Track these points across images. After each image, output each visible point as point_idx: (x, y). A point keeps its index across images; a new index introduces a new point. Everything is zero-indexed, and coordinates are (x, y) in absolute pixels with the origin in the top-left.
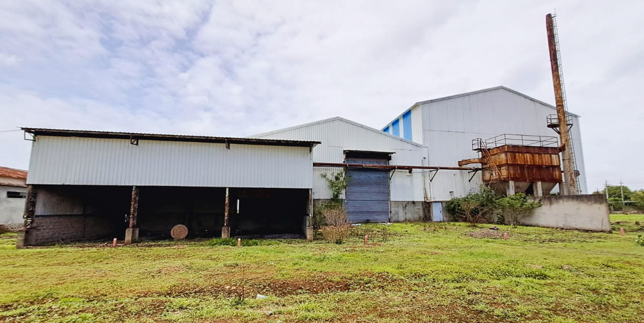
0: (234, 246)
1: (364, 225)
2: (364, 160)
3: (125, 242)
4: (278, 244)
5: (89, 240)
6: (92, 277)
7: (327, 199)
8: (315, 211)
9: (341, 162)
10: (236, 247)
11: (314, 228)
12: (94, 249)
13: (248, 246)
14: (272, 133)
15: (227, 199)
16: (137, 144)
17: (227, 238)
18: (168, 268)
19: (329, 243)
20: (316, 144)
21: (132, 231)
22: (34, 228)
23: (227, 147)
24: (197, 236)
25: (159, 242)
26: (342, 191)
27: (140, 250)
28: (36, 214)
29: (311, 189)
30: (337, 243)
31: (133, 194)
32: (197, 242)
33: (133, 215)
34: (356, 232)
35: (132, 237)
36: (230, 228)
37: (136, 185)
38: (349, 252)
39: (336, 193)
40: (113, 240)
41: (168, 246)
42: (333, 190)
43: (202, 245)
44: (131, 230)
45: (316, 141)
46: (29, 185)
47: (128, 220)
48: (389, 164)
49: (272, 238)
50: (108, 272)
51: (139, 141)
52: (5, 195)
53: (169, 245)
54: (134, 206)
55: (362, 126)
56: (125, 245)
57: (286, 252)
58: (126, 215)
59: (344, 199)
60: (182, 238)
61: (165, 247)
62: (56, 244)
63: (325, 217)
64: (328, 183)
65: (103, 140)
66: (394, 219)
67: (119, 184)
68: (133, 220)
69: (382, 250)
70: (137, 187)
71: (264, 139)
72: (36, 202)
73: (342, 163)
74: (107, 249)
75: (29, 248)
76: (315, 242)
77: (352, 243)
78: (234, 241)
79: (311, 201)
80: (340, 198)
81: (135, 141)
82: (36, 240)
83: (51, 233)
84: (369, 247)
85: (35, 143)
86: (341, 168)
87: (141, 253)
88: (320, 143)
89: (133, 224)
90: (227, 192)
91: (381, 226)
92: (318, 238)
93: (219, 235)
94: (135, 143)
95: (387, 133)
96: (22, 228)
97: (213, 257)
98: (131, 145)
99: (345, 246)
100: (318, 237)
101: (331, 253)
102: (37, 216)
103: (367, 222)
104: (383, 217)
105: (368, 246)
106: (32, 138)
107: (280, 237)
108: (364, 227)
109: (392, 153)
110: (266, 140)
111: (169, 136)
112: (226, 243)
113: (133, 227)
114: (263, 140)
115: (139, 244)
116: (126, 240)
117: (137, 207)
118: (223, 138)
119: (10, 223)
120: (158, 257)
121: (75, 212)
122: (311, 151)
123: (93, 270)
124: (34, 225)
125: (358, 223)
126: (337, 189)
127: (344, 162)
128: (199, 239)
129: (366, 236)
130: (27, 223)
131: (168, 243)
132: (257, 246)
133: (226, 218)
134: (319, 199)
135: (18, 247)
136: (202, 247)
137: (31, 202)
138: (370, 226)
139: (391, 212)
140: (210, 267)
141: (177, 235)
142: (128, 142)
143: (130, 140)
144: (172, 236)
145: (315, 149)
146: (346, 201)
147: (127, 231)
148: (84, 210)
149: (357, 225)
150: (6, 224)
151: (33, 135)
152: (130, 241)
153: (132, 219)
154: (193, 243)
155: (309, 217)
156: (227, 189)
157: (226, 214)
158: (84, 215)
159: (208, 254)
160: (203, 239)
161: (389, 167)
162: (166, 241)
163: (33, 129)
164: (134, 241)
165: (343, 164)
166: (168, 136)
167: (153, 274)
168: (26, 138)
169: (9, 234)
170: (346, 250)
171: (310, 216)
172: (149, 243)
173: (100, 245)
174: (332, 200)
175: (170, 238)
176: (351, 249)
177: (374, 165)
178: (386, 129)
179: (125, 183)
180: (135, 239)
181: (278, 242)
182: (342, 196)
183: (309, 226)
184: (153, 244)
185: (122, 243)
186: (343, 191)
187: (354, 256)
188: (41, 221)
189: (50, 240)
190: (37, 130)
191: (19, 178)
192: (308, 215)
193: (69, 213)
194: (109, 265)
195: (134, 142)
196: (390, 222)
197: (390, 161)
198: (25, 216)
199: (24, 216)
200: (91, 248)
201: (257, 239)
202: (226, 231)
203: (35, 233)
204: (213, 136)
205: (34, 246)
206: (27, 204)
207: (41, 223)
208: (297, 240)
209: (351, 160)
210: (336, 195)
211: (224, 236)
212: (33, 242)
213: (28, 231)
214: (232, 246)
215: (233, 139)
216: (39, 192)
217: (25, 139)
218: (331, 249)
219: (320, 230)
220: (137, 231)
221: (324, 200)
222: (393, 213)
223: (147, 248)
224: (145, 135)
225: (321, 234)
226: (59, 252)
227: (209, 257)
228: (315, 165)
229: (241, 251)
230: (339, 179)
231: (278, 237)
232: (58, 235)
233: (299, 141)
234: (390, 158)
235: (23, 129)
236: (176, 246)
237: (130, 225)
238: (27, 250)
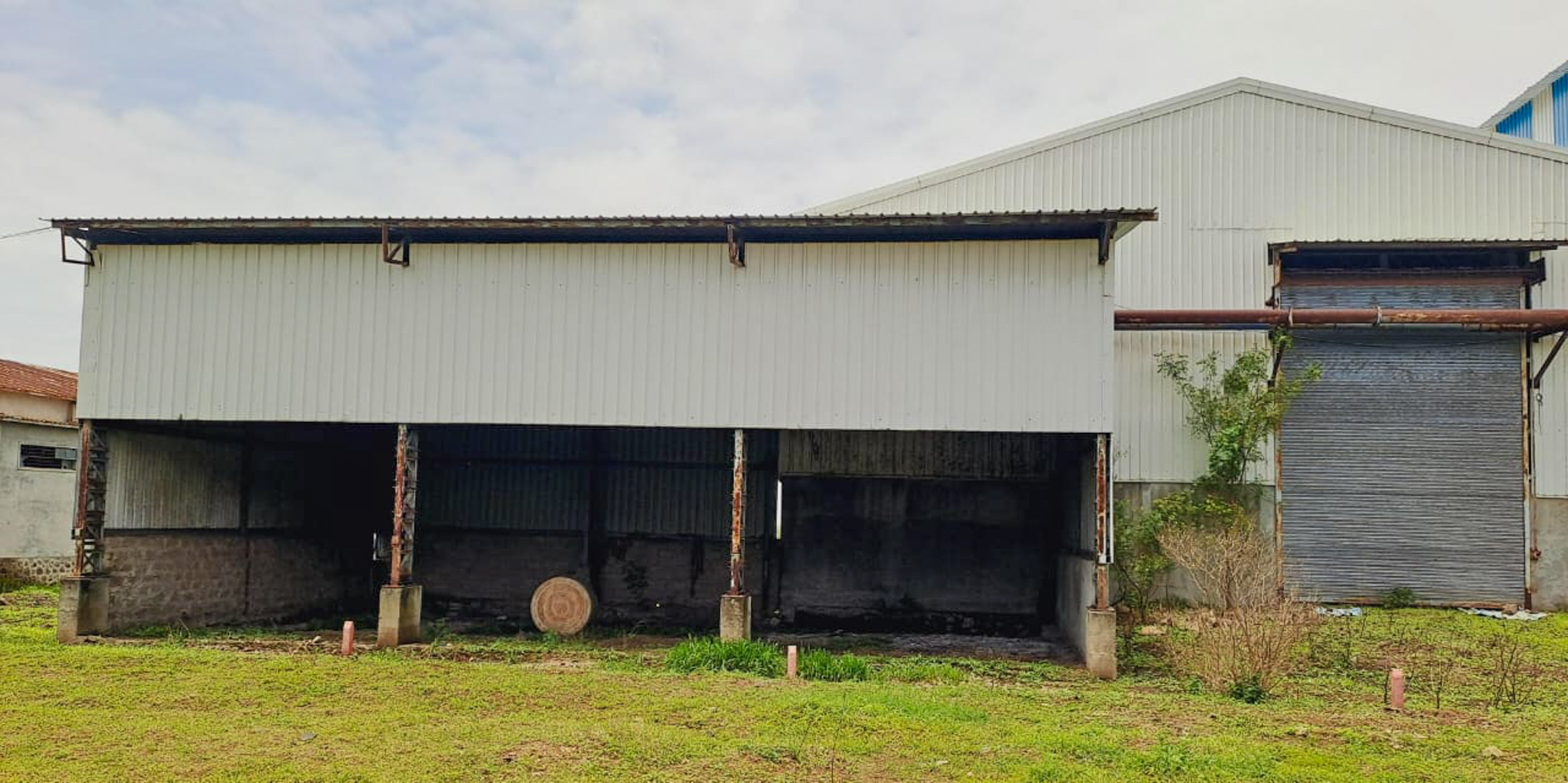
0: (771, 674)
1: (1376, 615)
2: (1382, 289)
3: (379, 636)
4: (957, 681)
5: (266, 625)
6: (289, 757)
7: (1183, 485)
8: (1123, 539)
9: (1255, 301)
10: (778, 679)
11: (1121, 618)
12: (282, 658)
13: (828, 679)
14: (921, 186)
15: (738, 479)
16: (406, 259)
17: (741, 644)
18: (537, 746)
19: (1194, 690)
20: (1130, 223)
21: (398, 596)
22: (105, 573)
23: (732, 259)
24: (628, 625)
25: (494, 642)
26: (1260, 444)
27: (432, 672)
28: (106, 526)
29: (1108, 435)
30: (1238, 695)
31: (399, 453)
32: (629, 648)
33: (403, 535)
34: (1336, 647)
35: (401, 620)
36: (750, 598)
37: (408, 421)
38: (1306, 744)
39: (1224, 455)
40: (340, 628)
41: (524, 660)
42: (1210, 439)
43: (648, 663)
44: (397, 592)
45: (1130, 206)
46: (82, 421)
47: (382, 553)
48: (1528, 306)
49: (928, 652)
50: (335, 746)
51: (414, 248)
52: (13, 456)
53: (527, 657)
54: (403, 502)
55: (1370, 116)
56: (379, 648)
57: (994, 717)
58: (375, 536)
59: (1272, 483)
60: (572, 631)
61: (513, 662)
62: (168, 632)
63: (1169, 568)
64: (1182, 409)
65: (292, 249)
66: (1556, 591)
67: (352, 419)
68: (402, 556)
69: (1492, 749)
70: (412, 428)
71: (889, 212)
72: (104, 484)
73: (1262, 308)
74: (325, 660)
75: (94, 642)
76: (1128, 681)
77: (1311, 702)
78: (767, 654)
79: (1104, 491)
80: (1249, 477)
81: (397, 250)
82: (111, 616)
83: (151, 594)
84: (1413, 727)
85: (94, 271)
86: (1251, 333)
87: (437, 682)
88: (1148, 215)
89: (404, 569)
90: (738, 449)
91: (1477, 626)
92: (1138, 663)
93: (707, 626)
94: (399, 257)
95: (1525, 141)
96: (69, 574)
97: (696, 717)
98: (388, 264)
99: (1282, 709)
100: (1137, 659)
101: (1213, 741)
102: (112, 533)
103: (1398, 600)
104: (1488, 581)
105: (1408, 719)
106: (82, 256)
107: (966, 651)
108: (1378, 624)
109: (1552, 245)
110: (897, 217)
111: (517, 225)
112: (736, 661)
113: (404, 580)
114: (882, 218)
115: (425, 647)
116: (380, 630)
117: (413, 506)
118: (718, 219)
119: (33, 553)
120: (497, 701)
121: (217, 522)
122: (1103, 259)
123: (289, 735)
124: (105, 562)
125: (1346, 605)
126: (1231, 439)
127: (1271, 303)
128: (634, 640)
129: (1397, 673)
130: (84, 555)
131: (522, 648)
132: (863, 683)
133: (735, 557)
134: (1141, 485)
135: (63, 640)
136: (649, 672)
137: (91, 482)
138: (1411, 621)
139: (1536, 556)
140: (689, 757)
141: (555, 619)
142: (373, 252)
143: (381, 246)
144: (537, 620)
145: (1126, 244)
146: (1279, 497)
147: (383, 593)
148: (244, 512)
149: (1338, 612)
150: (23, 558)
151: (84, 242)
152: (394, 629)
153: (399, 550)
154: (613, 653)
155: (1098, 564)
156: (739, 438)
157: (736, 541)
158: (244, 532)
159: (671, 701)
160: (647, 638)
161: (1531, 321)
162: (517, 639)
163: (86, 223)
164: (406, 637)
165: (1265, 315)
166: (511, 225)
167: (486, 766)
168: (68, 258)
169: (35, 591)
170: (1292, 734)
171: (1103, 559)
172: (459, 646)
173: (300, 643)
174: (1206, 486)
175: (532, 632)
176: (1316, 729)
177: (1438, 312)
178: (1516, 119)
179: (370, 417)
180: (412, 628)
181: (955, 671)
182: (1262, 469)
183: (1094, 607)
184: (470, 647)
185: (366, 641)
186: (1267, 447)
187: (1337, 766)
188: (124, 550)
189: (148, 618)
190: (96, 226)
191: (50, 399)
192: (1092, 556)
193: (198, 525)
194: (337, 721)
195: (393, 254)
196: (1528, 606)
197: (1535, 289)
198: (78, 532)
199: (73, 532)
200: (271, 654)
201: (863, 654)
202: (737, 611)
203: (107, 590)
204: (678, 215)
205: (108, 636)
206: (82, 486)
207: (123, 556)
208: (1038, 668)
209: (1307, 293)
210: (1231, 462)
211: (732, 629)
212: (103, 624)
213: (88, 583)
214: (762, 673)
215: (755, 224)
216: (111, 449)
217: (65, 260)
218: (1208, 720)
219: (1146, 630)
220: (417, 599)
221: (1166, 487)
222: (1547, 558)
223: (454, 664)
224: (432, 225)
225: (1153, 647)
226: (179, 662)
227: (678, 716)
228: (1124, 321)
229: (802, 700)
230: (1247, 388)
231: (954, 648)
232: (173, 599)
233: (1048, 215)
234: (1538, 273)
235: (55, 223)
236: (552, 663)
237: (395, 575)
238: (88, 647)
